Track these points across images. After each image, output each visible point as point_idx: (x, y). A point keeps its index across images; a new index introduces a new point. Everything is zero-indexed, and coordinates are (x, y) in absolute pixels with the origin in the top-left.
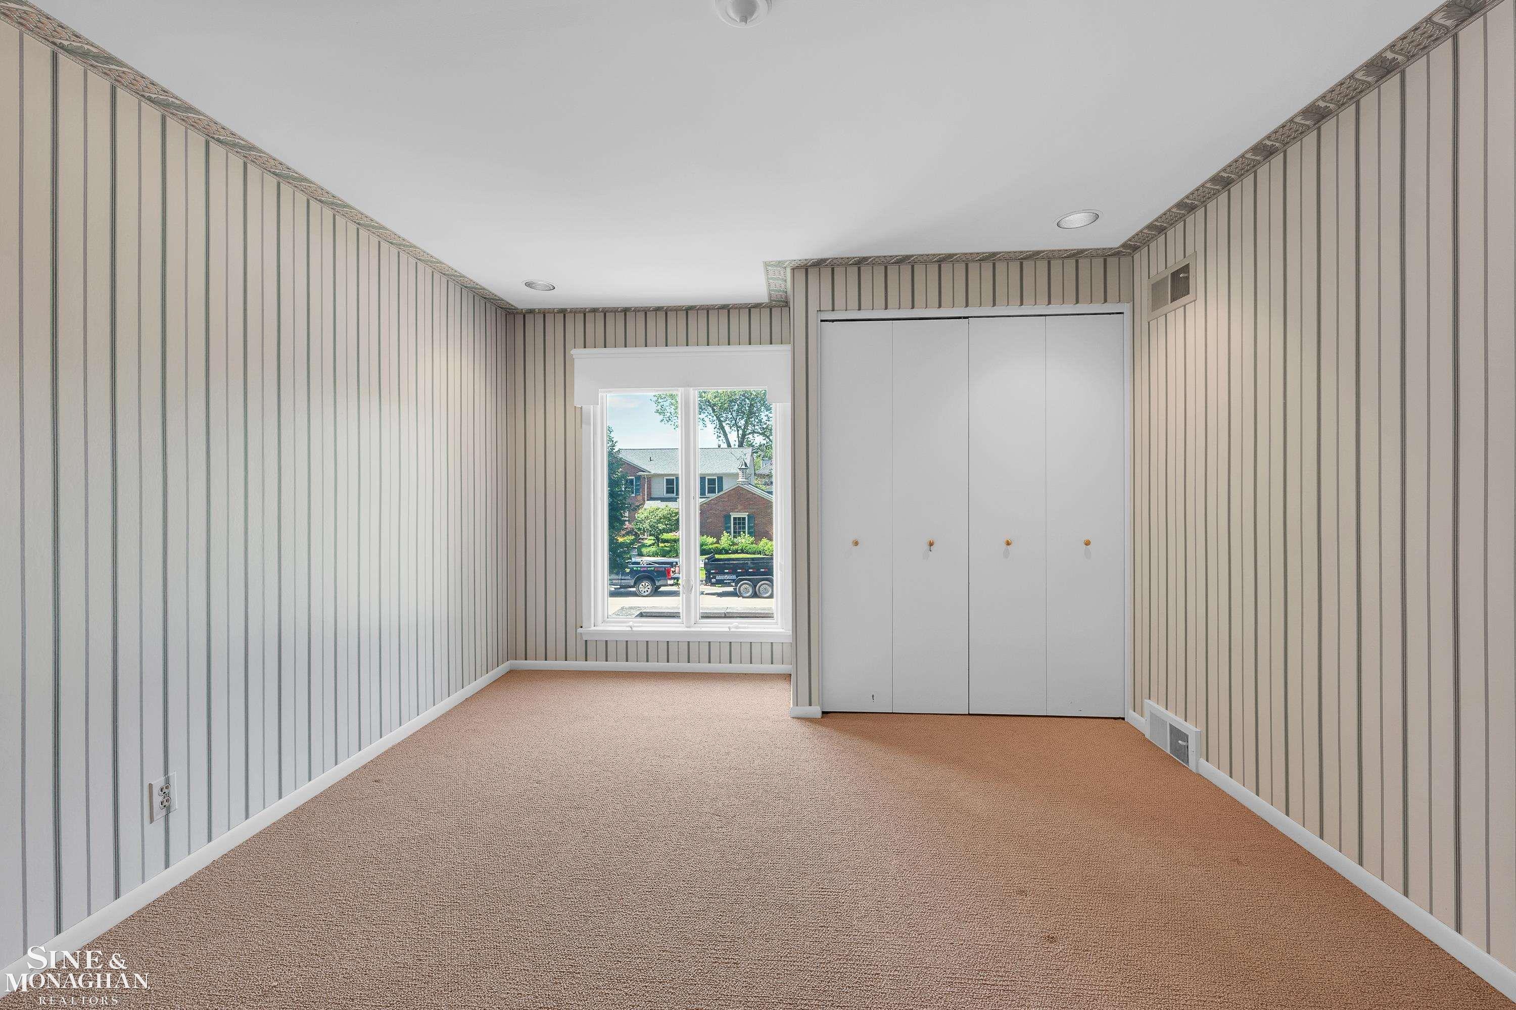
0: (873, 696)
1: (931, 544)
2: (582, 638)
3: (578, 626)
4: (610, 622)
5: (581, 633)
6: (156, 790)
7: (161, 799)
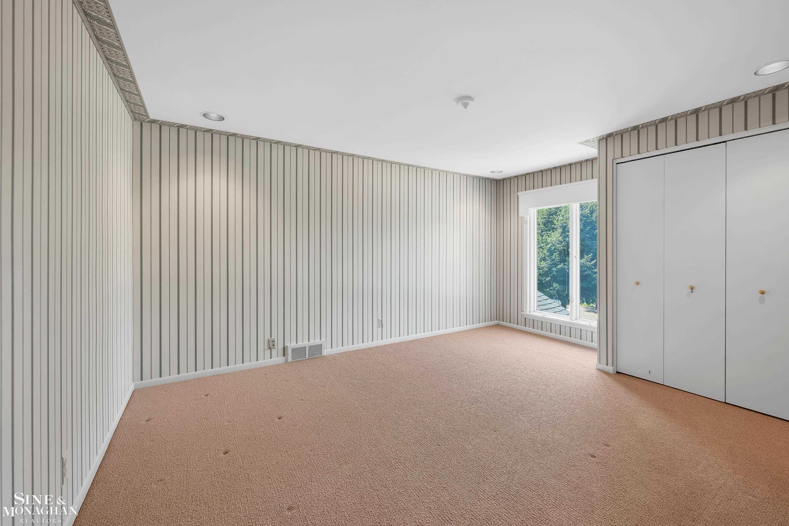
0: (650, 372)
1: (692, 288)
2: (523, 316)
3: (522, 311)
4: (537, 312)
5: (523, 314)
6: (380, 320)
7: (381, 323)
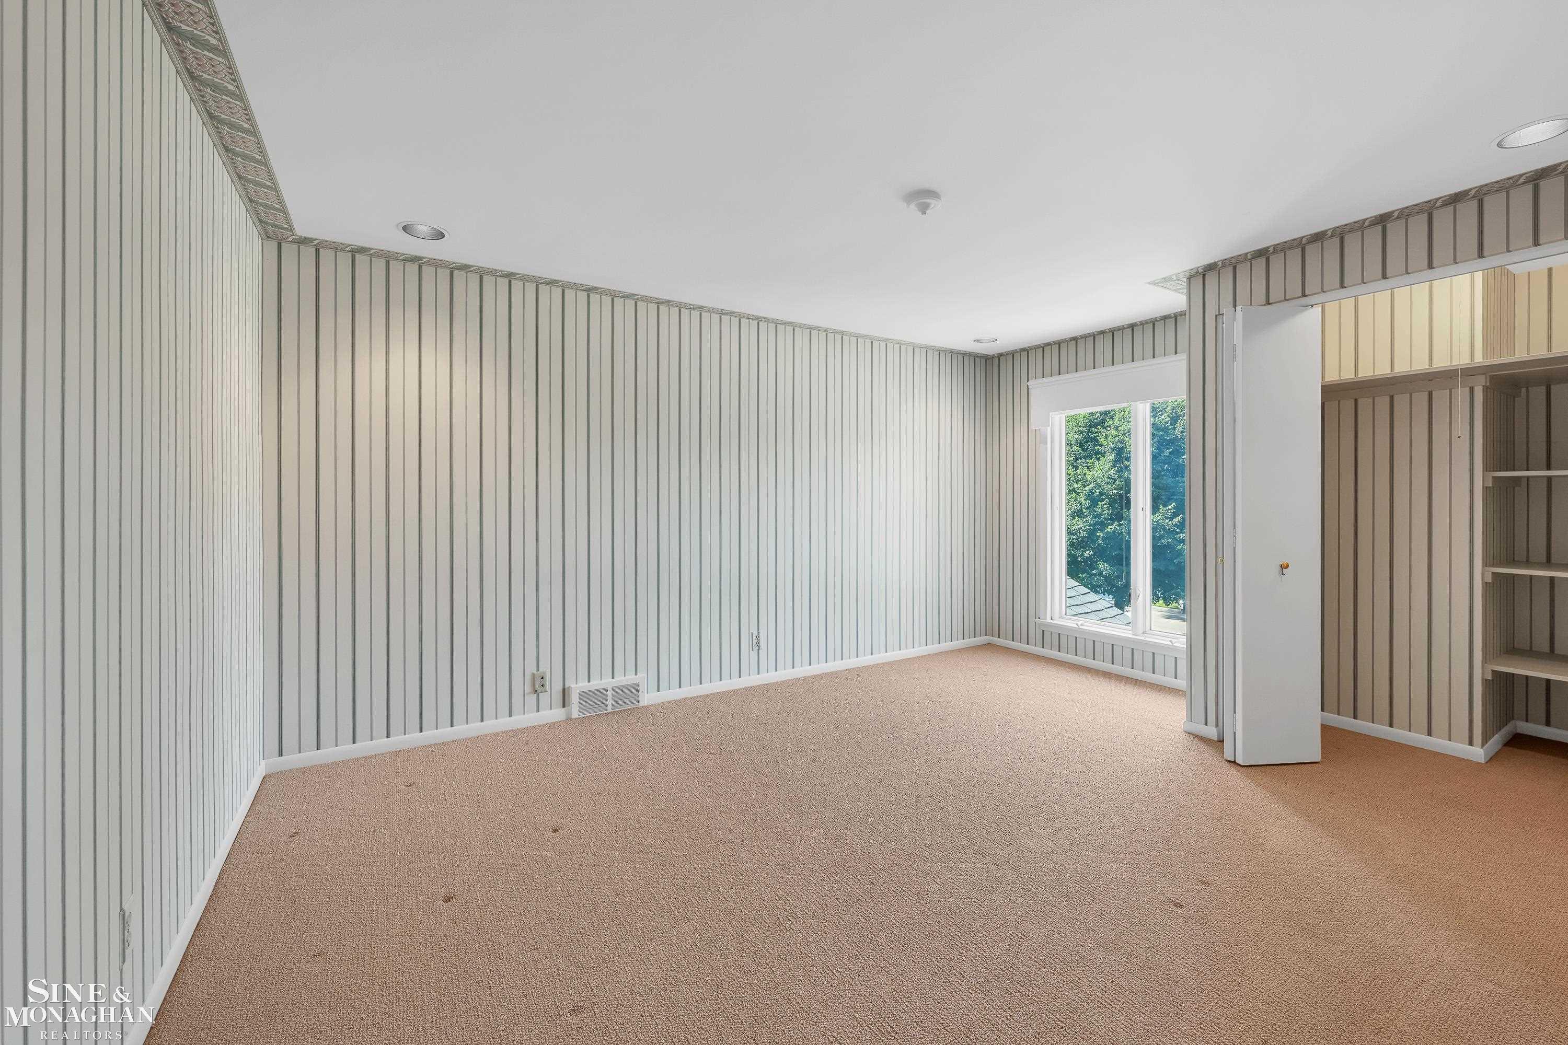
2: (1040, 626)
3: (1037, 618)
5: (1040, 623)
6: (754, 636)
7: (756, 641)
